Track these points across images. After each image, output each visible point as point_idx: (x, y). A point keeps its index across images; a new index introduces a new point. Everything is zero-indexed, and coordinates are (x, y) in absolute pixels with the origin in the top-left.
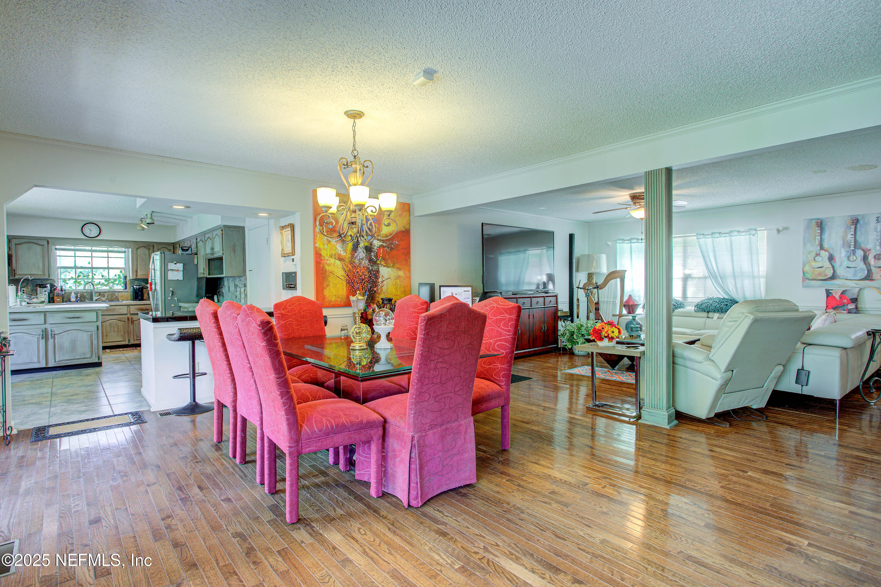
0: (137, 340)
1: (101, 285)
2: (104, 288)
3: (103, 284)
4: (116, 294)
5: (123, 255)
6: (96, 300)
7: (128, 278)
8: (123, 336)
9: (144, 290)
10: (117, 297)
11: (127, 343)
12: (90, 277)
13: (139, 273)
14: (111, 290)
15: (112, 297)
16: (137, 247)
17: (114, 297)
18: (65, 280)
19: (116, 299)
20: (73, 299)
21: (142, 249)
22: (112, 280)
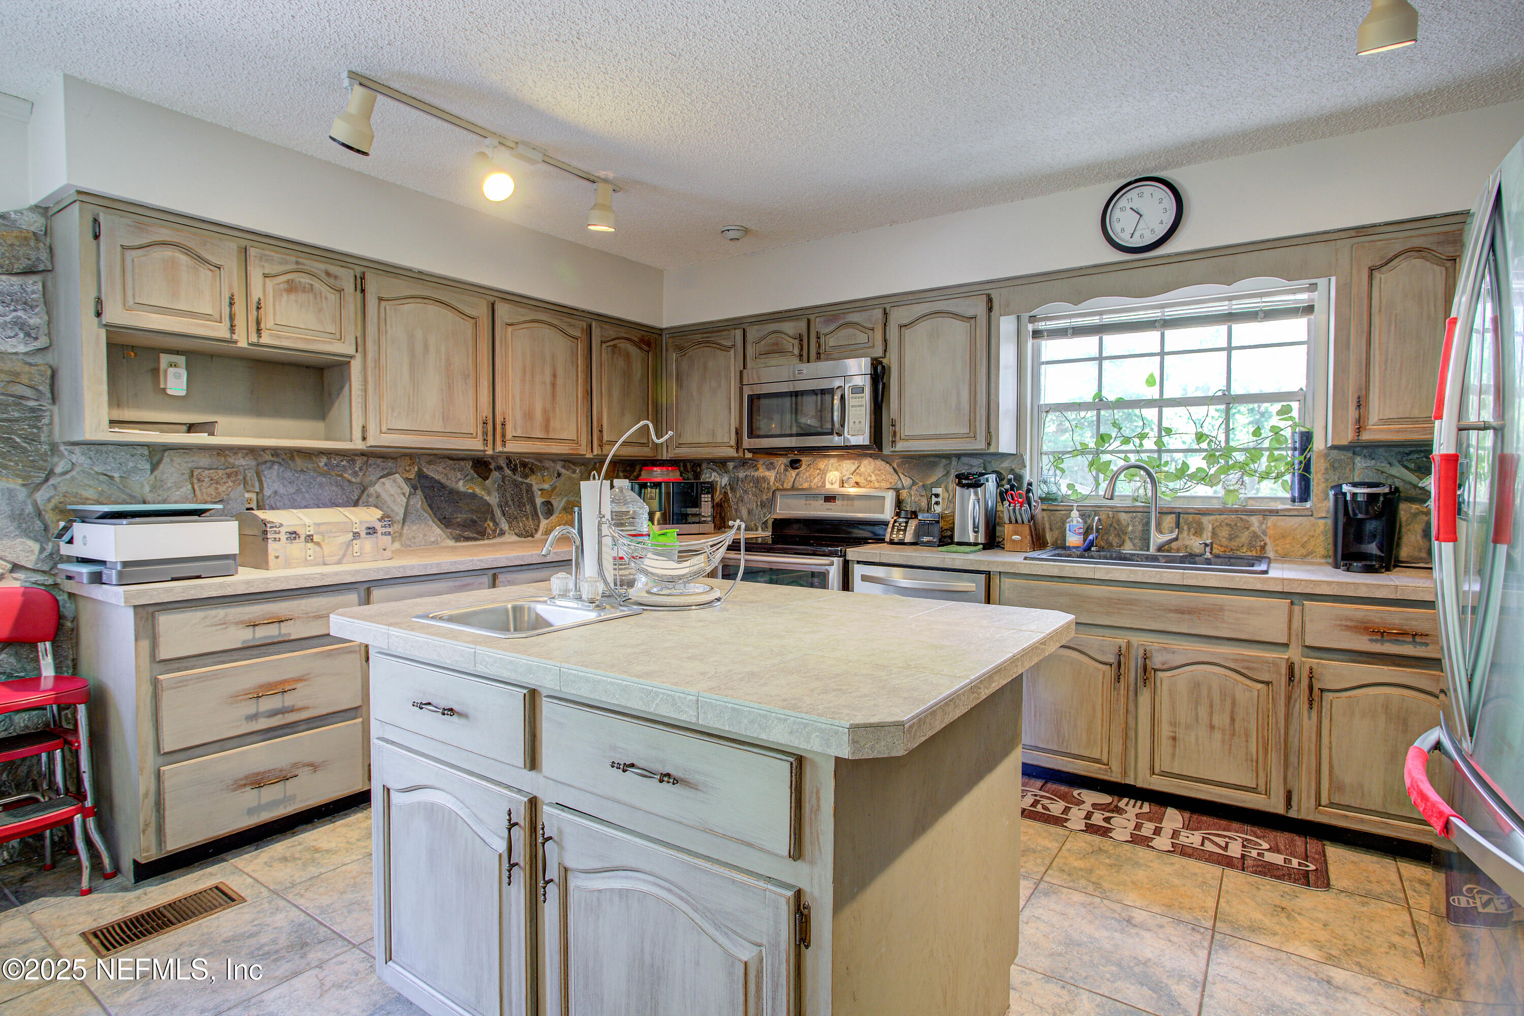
0: (1331, 805)
1: (1192, 477)
2: (1202, 490)
3: (1202, 477)
4: (1255, 520)
5: (1297, 328)
6: (1160, 549)
7: (1318, 444)
8: (1257, 765)
9: (1405, 510)
10: (1255, 536)
11: (1276, 805)
12: (1149, 444)
13: (1374, 415)
14: (1231, 503)
15: (1231, 538)
16: (1368, 262)
17: (1244, 537)
18: (1058, 457)
19: (1251, 546)
20: (1074, 540)
21: (1403, 265)
22: (1239, 457)
